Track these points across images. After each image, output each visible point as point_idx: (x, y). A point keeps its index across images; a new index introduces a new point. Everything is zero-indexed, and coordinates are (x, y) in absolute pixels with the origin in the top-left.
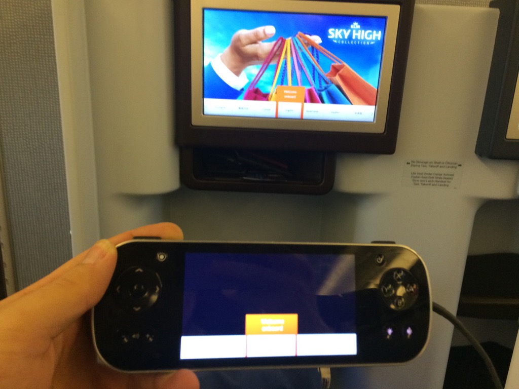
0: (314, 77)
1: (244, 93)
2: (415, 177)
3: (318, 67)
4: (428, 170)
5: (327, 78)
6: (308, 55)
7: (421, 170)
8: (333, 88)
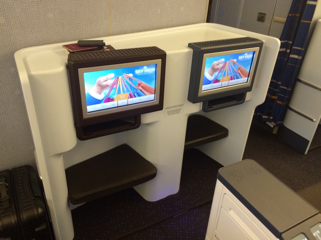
0: (131, 89)
1: (104, 100)
2: (168, 113)
3: (133, 85)
4: (173, 109)
5: (136, 88)
6: (128, 81)
7: (171, 110)
8: (139, 91)
